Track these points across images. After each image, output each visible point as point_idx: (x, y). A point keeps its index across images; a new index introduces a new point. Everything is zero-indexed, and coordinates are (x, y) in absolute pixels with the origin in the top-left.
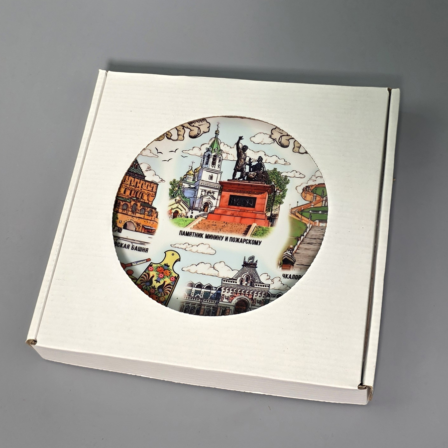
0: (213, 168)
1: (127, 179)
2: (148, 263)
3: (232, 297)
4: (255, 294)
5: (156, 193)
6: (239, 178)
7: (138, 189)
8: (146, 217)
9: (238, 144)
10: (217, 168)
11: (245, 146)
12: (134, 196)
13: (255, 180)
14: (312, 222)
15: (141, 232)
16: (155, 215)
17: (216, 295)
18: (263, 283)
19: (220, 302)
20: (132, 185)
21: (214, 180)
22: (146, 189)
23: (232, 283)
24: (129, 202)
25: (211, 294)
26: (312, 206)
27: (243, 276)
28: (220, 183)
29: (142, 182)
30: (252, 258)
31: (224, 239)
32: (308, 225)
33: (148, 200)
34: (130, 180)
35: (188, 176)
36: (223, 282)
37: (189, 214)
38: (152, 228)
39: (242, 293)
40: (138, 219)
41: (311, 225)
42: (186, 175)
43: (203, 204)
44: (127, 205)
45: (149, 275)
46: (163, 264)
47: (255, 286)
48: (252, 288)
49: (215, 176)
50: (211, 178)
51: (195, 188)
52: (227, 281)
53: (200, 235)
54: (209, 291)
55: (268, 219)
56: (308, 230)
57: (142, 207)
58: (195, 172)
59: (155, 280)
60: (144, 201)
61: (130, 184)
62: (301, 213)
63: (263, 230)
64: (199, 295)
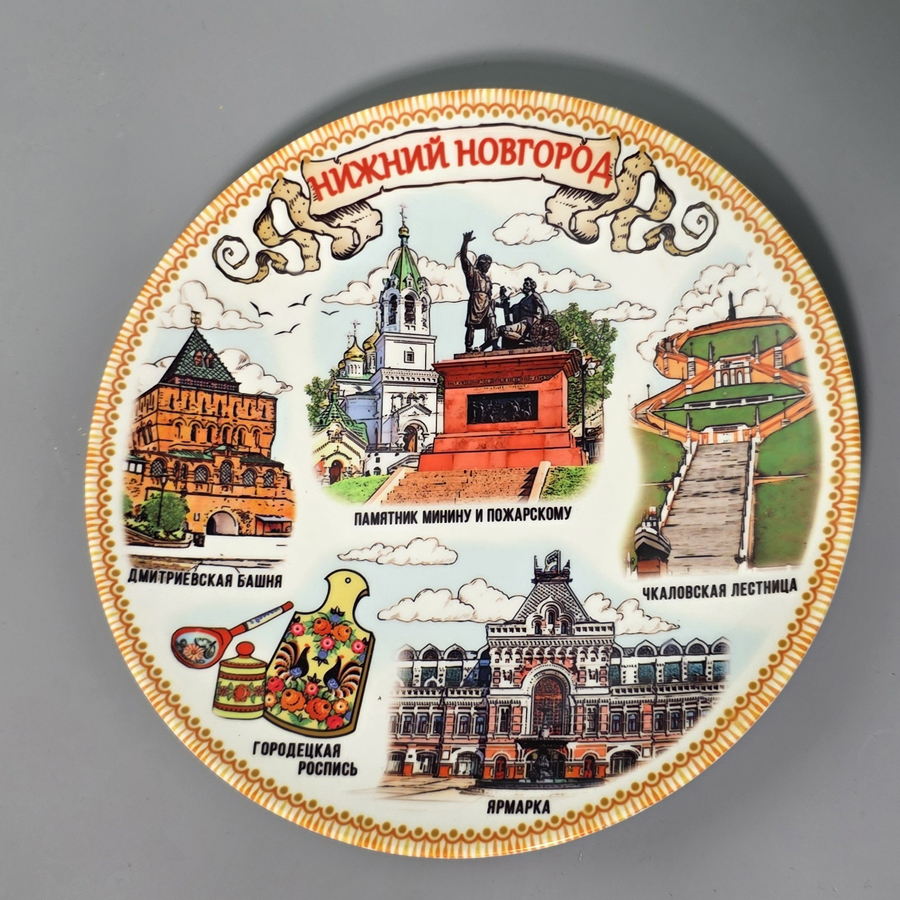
0: (412, 331)
1: (192, 401)
2: (289, 615)
3: (521, 672)
4: (580, 656)
5: (274, 423)
6: (484, 347)
7: (227, 420)
8: (261, 492)
9: (463, 254)
10: (420, 329)
11: (482, 257)
12: (221, 441)
13: (527, 345)
14: (695, 435)
15: (255, 535)
16: (284, 483)
17: (477, 672)
18: (595, 622)
19: (493, 692)
20: (210, 412)
21: (419, 363)
22: (247, 416)
23: (515, 633)
24: (209, 461)
25: (465, 673)
26: (689, 392)
27: (538, 608)
28: (437, 367)
29: (232, 400)
30: (555, 557)
31: (473, 516)
32: (687, 445)
33: (257, 445)
34: (200, 400)
35: (349, 363)
36: (491, 634)
37: (371, 465)
38: (282, 519)
39: (546, 655)
40: (240, 500)
41: (695, 444)
42: (344, 360)
43: (402, 431)
44: (205, 468)
45: (295, 646)
46: (326, 610)
47: (577, 633)
48: (569, 639)
49: (418, 350)
50: (410, 357)
51: (372, 392)
52: (499, 630)
53: (409, 518)
54: (459, 663)
55: (578, 444)
56: (689, 457)
57: (244, 468)
58: (365, 351)
59: (314, 659)
60: (247, 450)
61: (204, 411)
62: (661, 414)
63: (570, 477)
64: (433, 679)
